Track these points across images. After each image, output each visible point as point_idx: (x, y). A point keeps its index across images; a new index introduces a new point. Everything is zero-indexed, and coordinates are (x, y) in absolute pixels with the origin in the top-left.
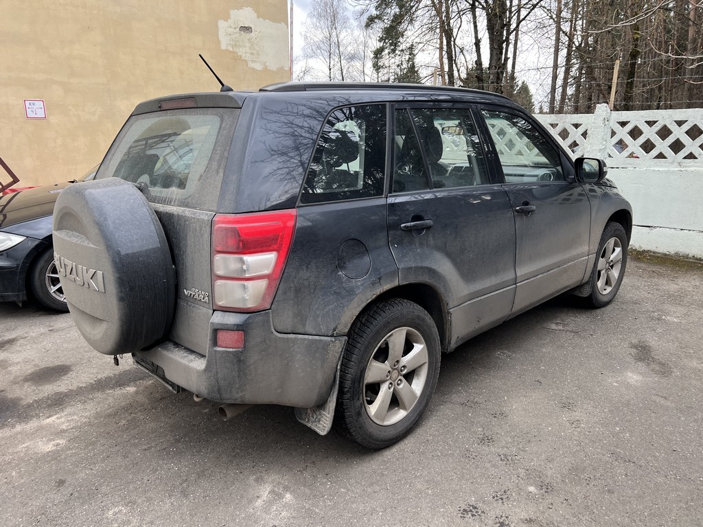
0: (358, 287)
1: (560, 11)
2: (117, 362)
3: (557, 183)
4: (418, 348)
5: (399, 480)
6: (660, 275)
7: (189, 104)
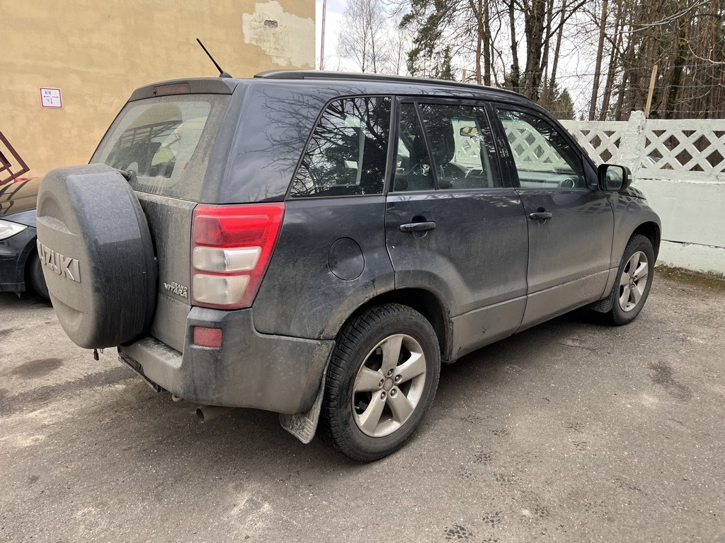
0: (349, 289)
1: (605, 16)
2: (97, 357)
3: (578, 190)
4: (415, 357)
5: (385, 496)
6: (690, 294)
7: (183, 90)
